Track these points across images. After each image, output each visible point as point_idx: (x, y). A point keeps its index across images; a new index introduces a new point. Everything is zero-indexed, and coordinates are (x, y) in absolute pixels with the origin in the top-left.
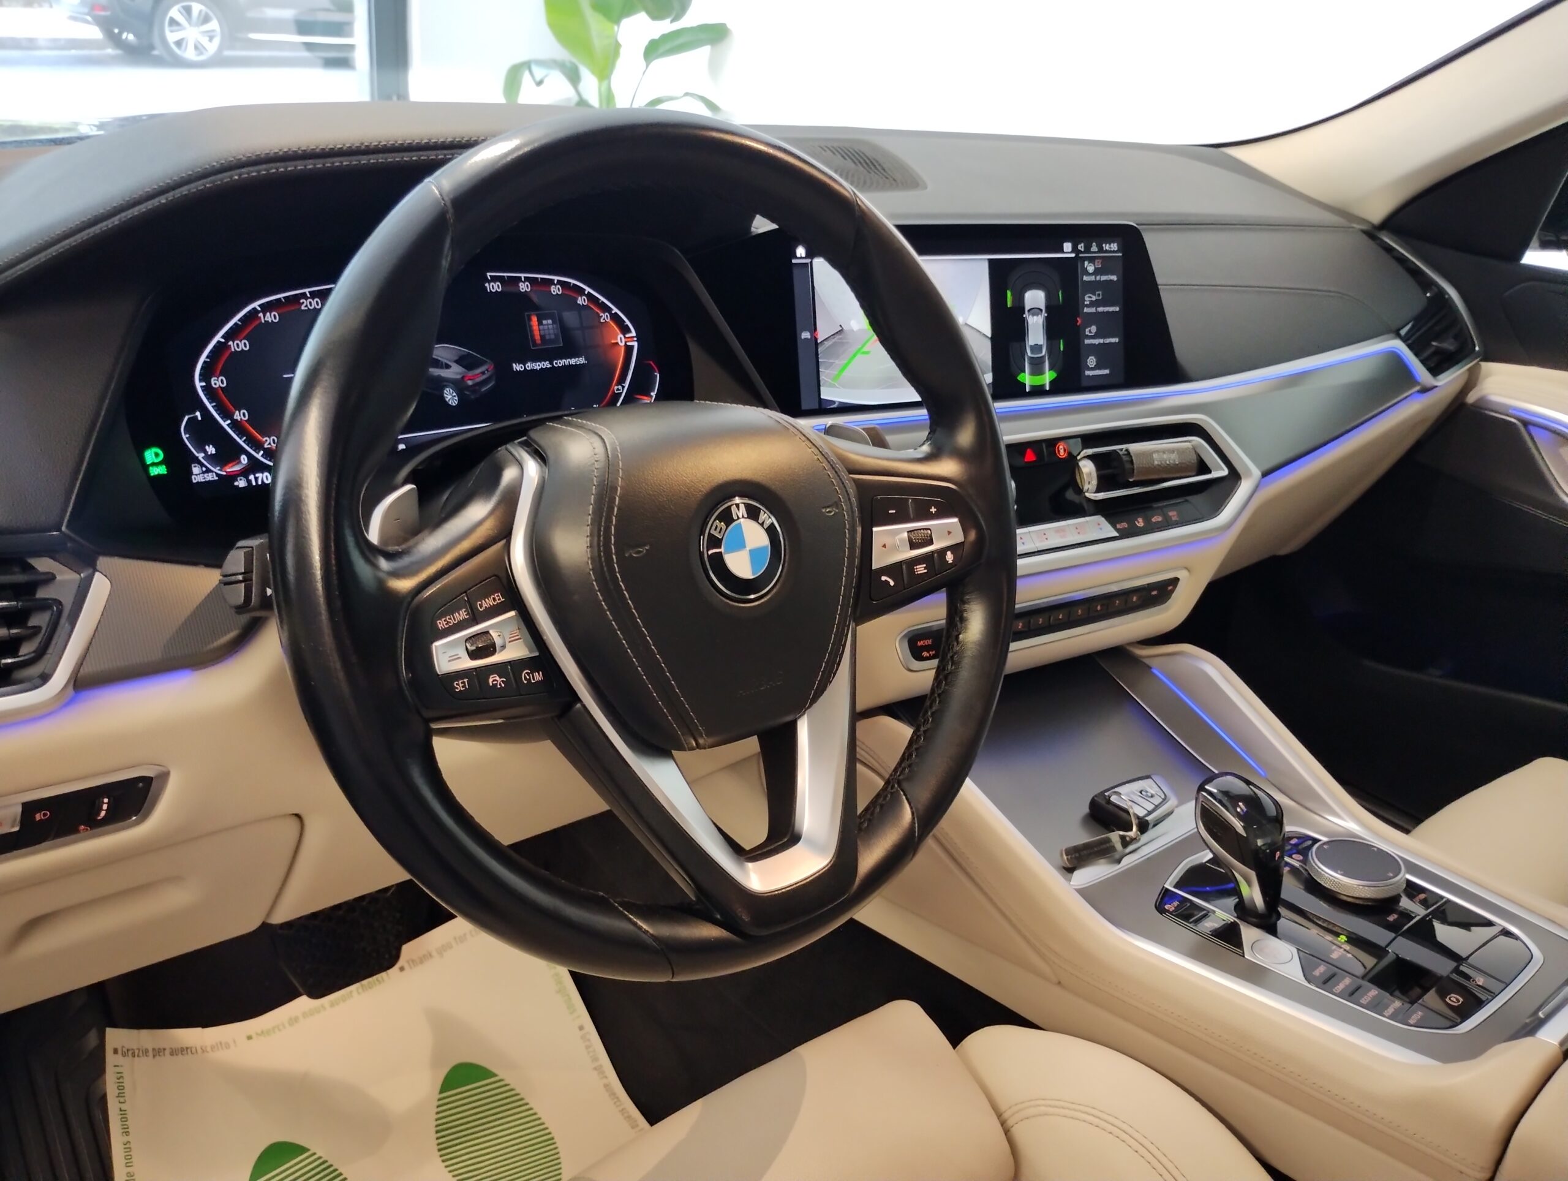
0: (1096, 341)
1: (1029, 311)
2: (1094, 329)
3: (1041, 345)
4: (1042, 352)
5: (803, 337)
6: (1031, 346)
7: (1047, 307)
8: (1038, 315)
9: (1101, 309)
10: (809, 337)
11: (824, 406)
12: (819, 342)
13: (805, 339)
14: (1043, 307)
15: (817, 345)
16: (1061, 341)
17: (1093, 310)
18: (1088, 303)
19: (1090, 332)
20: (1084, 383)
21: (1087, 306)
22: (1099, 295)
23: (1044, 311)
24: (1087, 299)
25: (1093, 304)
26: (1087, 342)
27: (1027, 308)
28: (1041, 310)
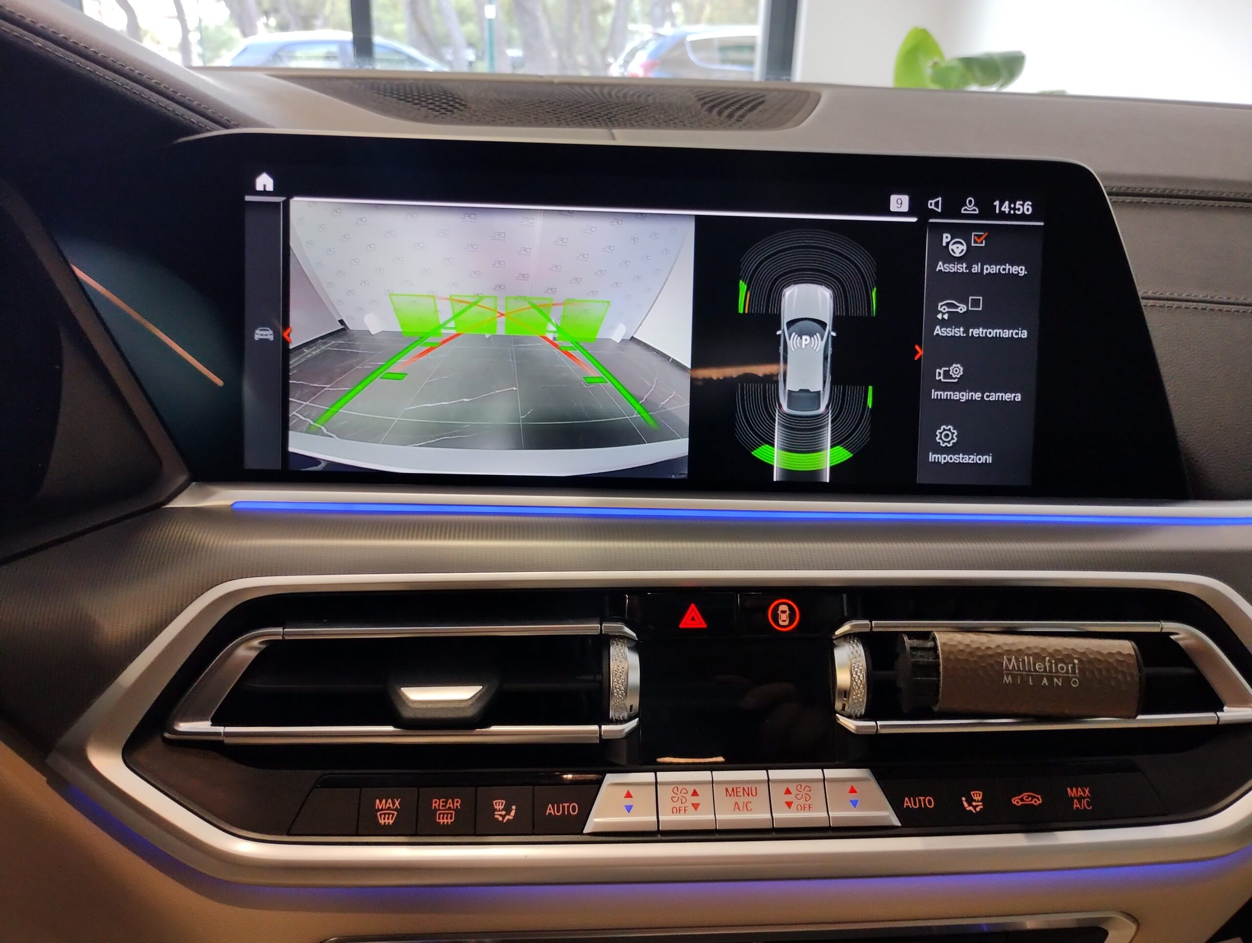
0: (963, 396)
1: (791, 323)
2: (957, 370)
3: (819, 392)
4: (819, 407)
5: (257, 337)
6: (790, 392)
7: (836, 319)
8: (811, 335)
9: (977, 332)
10: (271, 338)
11: (293, 466)
12: (291, 347)
13: (261, 339)
14: (828, 318)
15: (286, 352)
16: (870, 388)
17: (959, 332)
18: (946, 317)
19: (947, 374)
20: (922, 478)
21: (944, 323)
22: (976, 303)
23: (829, 327)
24: (943, 311)
25: (955, 320)
26: (935, 394)
27: (786, 318)
28: (823, 324)
